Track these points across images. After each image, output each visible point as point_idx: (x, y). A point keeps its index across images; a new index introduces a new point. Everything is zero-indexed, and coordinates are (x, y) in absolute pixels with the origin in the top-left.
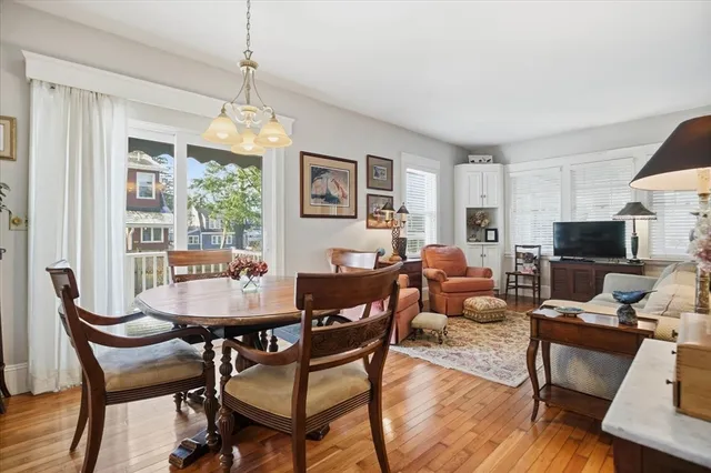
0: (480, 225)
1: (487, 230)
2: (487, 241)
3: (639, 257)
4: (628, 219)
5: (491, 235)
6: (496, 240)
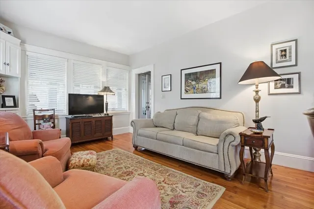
1: (3, 96)
2: (5, 107)
4: (105, 94)
6: (15, 106)
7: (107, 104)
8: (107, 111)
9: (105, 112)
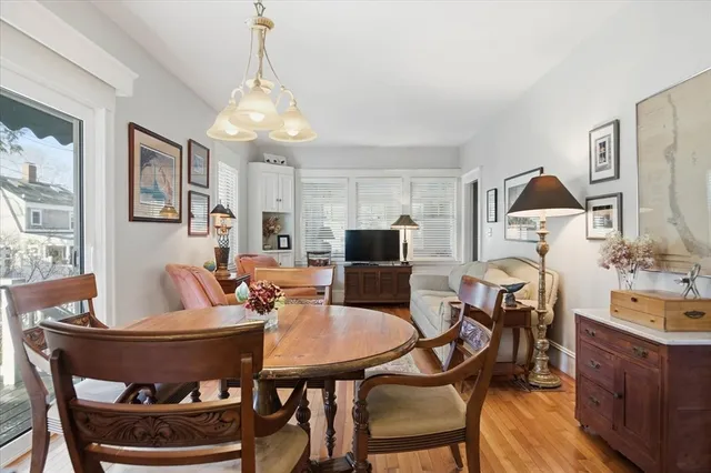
0: (273, 231)
1: (279, 237)
2: (279, 248)
3: (408, 260)
4: (402, 229)
5: (284, 243)
6: (289, 247)
7: (405, 245)
8: (405, 257)
9: (402, 259)
